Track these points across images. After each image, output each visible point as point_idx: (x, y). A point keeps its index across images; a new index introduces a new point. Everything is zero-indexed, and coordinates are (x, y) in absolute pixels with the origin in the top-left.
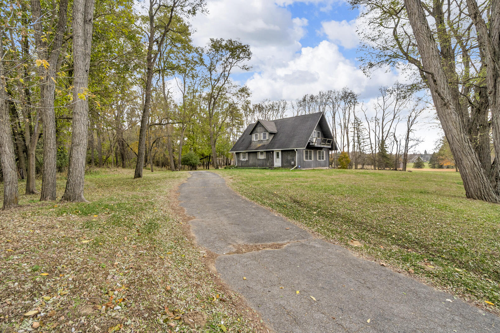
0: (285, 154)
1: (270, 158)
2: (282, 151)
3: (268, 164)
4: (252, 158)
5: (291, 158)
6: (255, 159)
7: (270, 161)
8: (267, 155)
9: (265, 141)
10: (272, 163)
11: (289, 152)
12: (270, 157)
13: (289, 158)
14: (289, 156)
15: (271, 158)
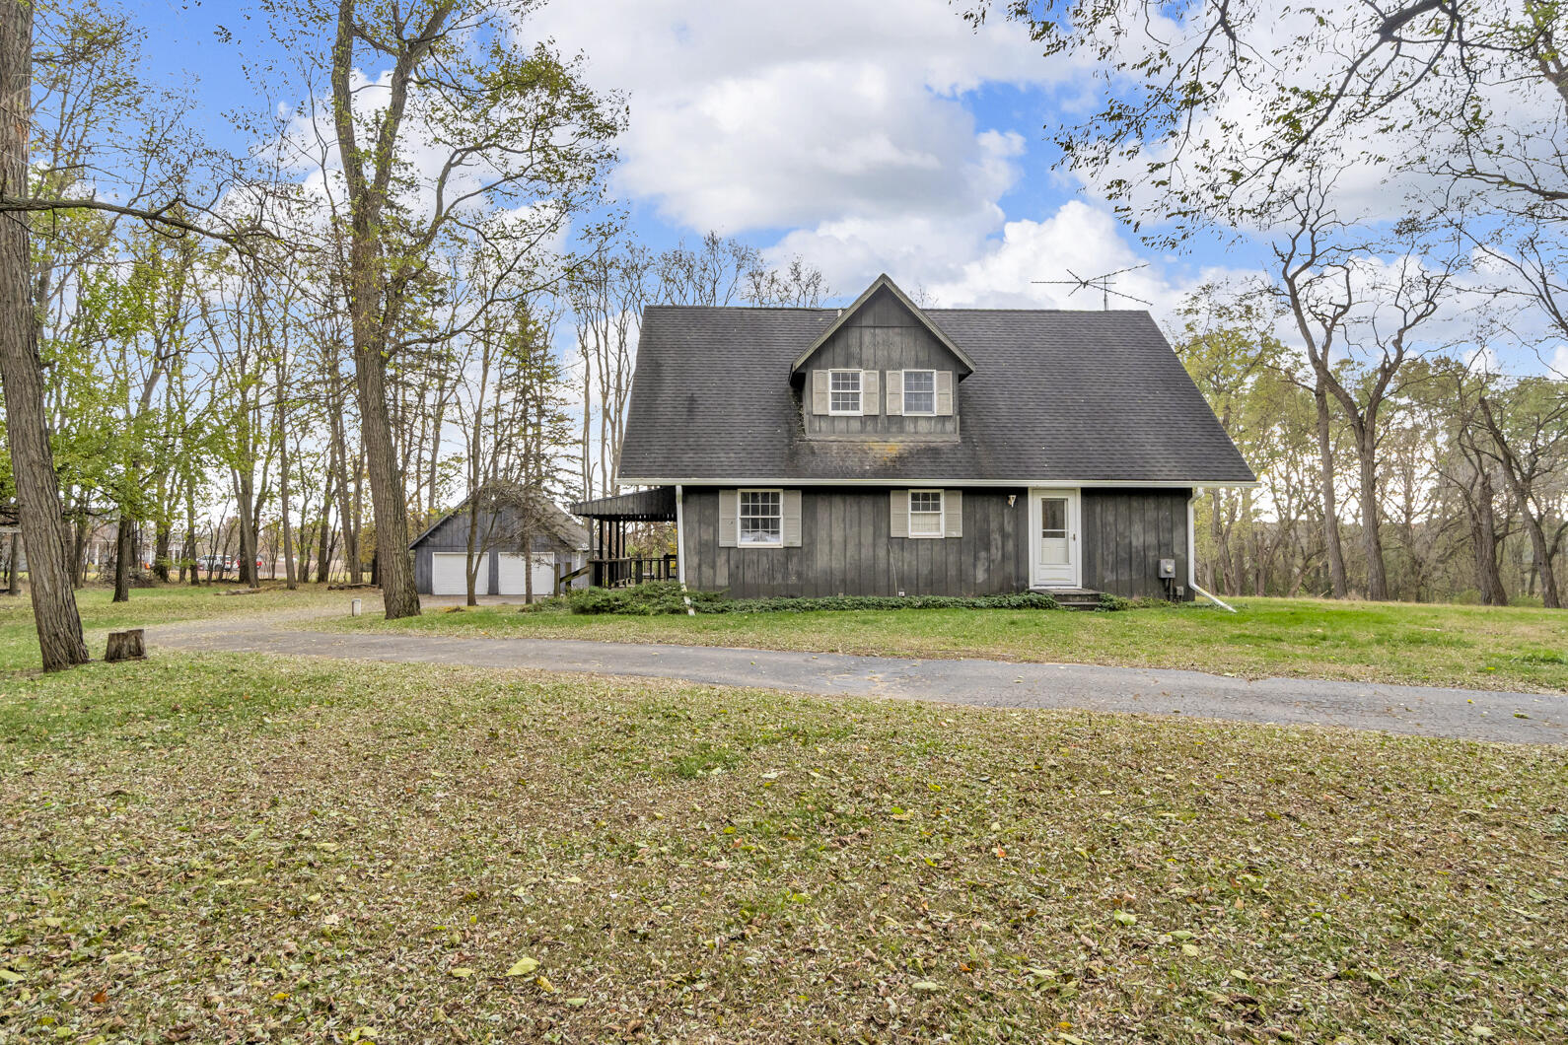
0: (1108, 512)
1: (996, 537)
2: (1087, 493)
3: (981, 576)
4: (838, 536)
5: (1151, 539)
6: (867, 539)
7: (996, 554)
8: (967, 518)
9: (923, 426)
10: (1010, 568)
11: (1135, 504)
12: (994, 525)
13: (1140, 536)
14: (1137, 527)
15: (1004, 536)
